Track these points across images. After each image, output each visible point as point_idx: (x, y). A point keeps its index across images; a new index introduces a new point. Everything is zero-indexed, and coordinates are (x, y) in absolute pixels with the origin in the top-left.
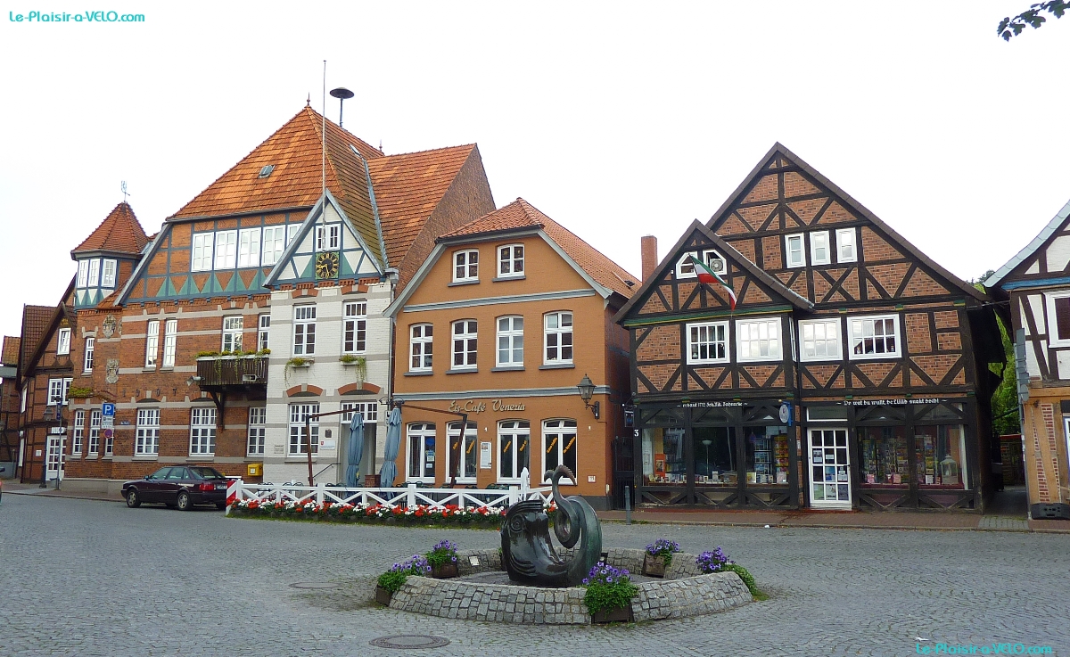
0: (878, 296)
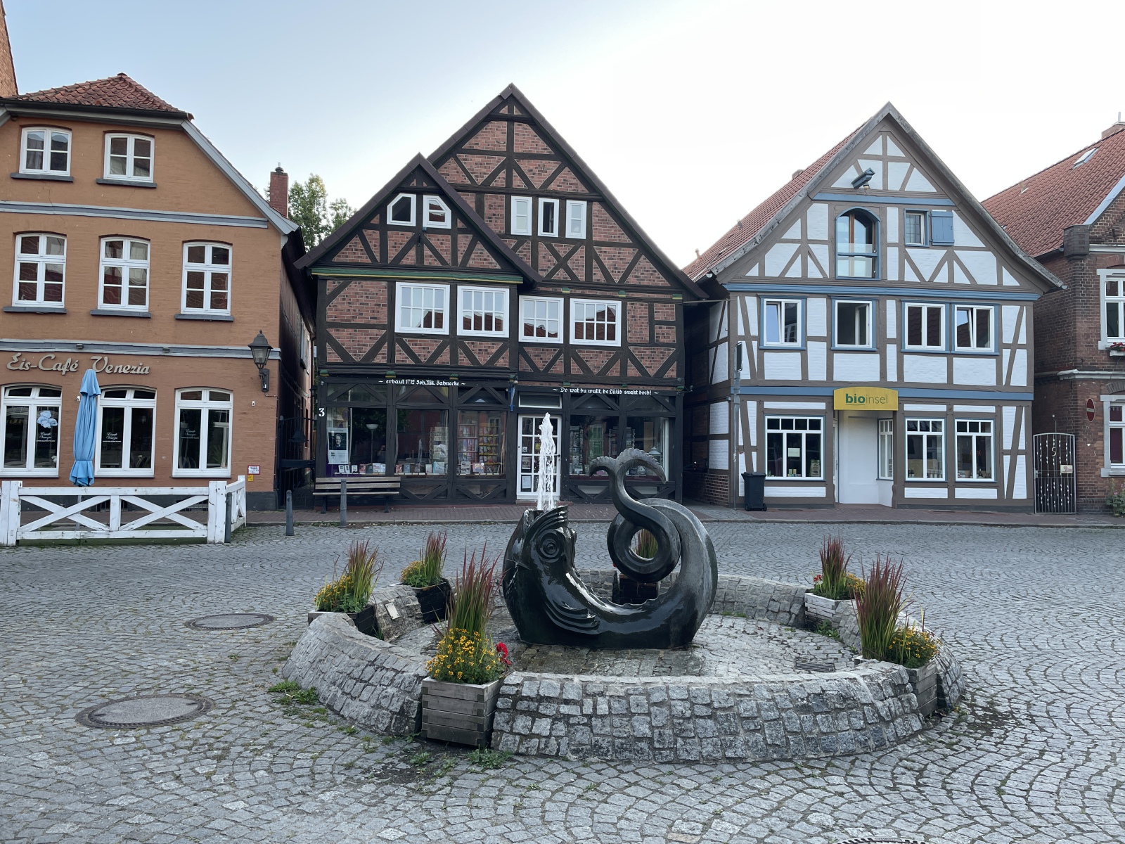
0: (603, 280)
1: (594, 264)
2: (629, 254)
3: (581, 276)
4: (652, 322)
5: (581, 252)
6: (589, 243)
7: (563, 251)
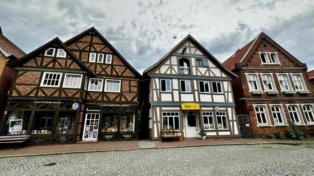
0: (116, 74)
1: (114, 70)
2: (124, 68)
3: (109, 73)
4: (130, 86)
5: (110, 67)
6: (112, 65)
7: (104, 67)
